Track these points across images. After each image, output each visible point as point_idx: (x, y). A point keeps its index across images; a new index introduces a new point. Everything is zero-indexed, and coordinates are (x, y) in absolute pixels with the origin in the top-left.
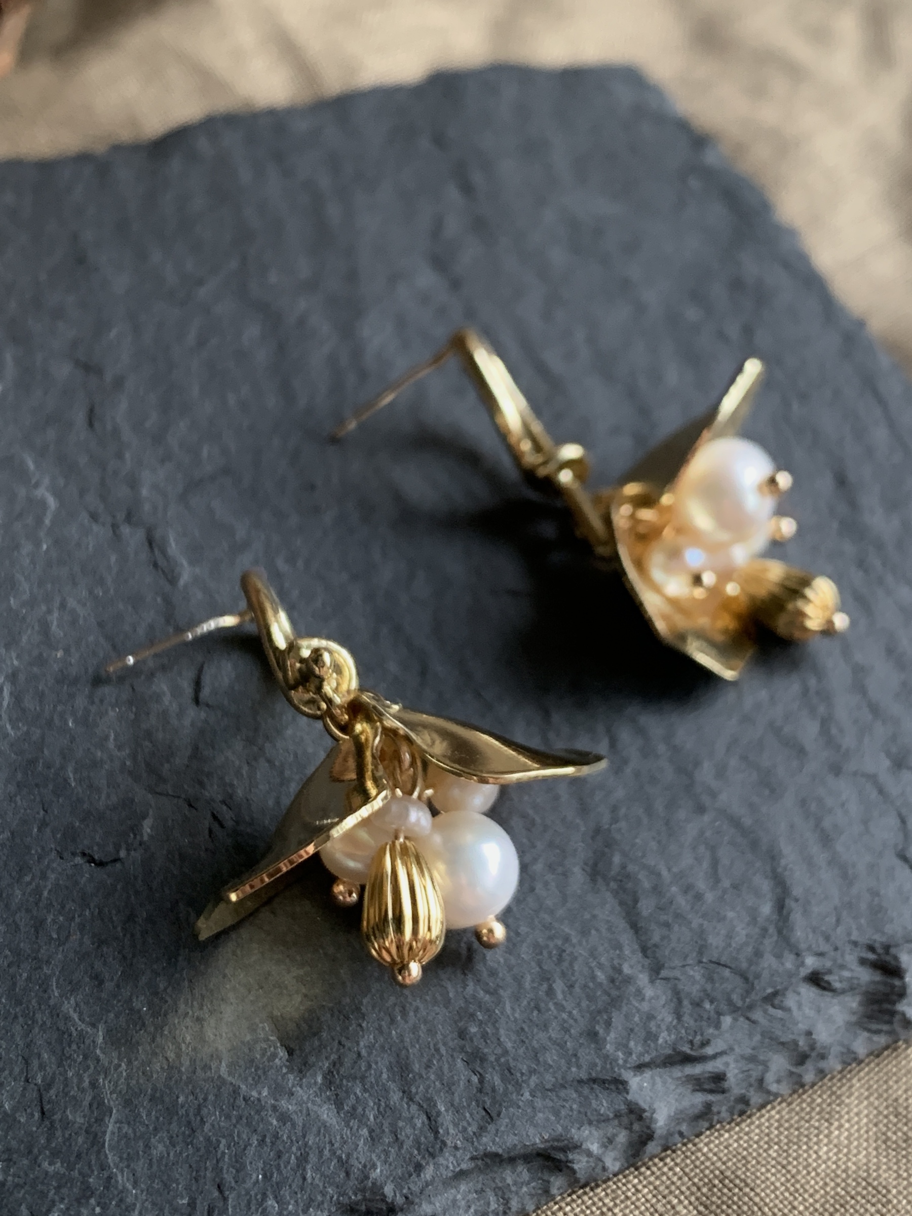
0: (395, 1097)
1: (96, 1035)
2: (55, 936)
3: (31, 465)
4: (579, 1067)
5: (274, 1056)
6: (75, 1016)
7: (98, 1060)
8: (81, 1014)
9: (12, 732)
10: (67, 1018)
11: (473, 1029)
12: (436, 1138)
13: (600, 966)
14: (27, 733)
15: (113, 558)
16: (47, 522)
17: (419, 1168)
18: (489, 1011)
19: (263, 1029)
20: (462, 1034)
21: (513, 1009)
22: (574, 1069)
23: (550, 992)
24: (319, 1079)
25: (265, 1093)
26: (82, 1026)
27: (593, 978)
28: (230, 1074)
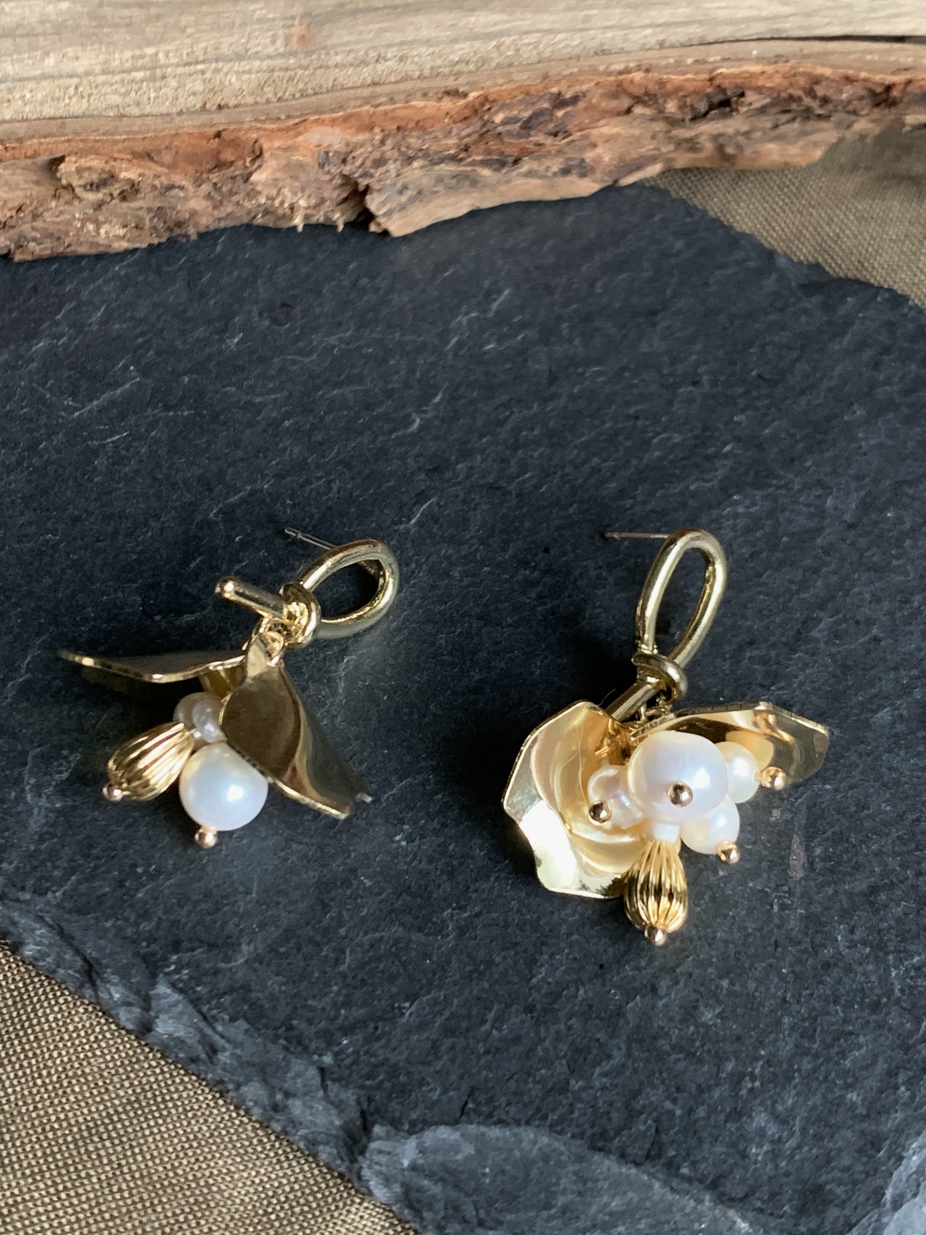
3: (437, 399)
4: (148, 946)
9: (211, 515)
11: (139, 870)
14: (216, 523)
15: (392, 483)
16: (393, 436)
17: (23, 889)
18: (158, 872)
21: (169, 887)
22: (144, 944)
24: (58, 805)
25: (32, 781)
28: (35, 757)
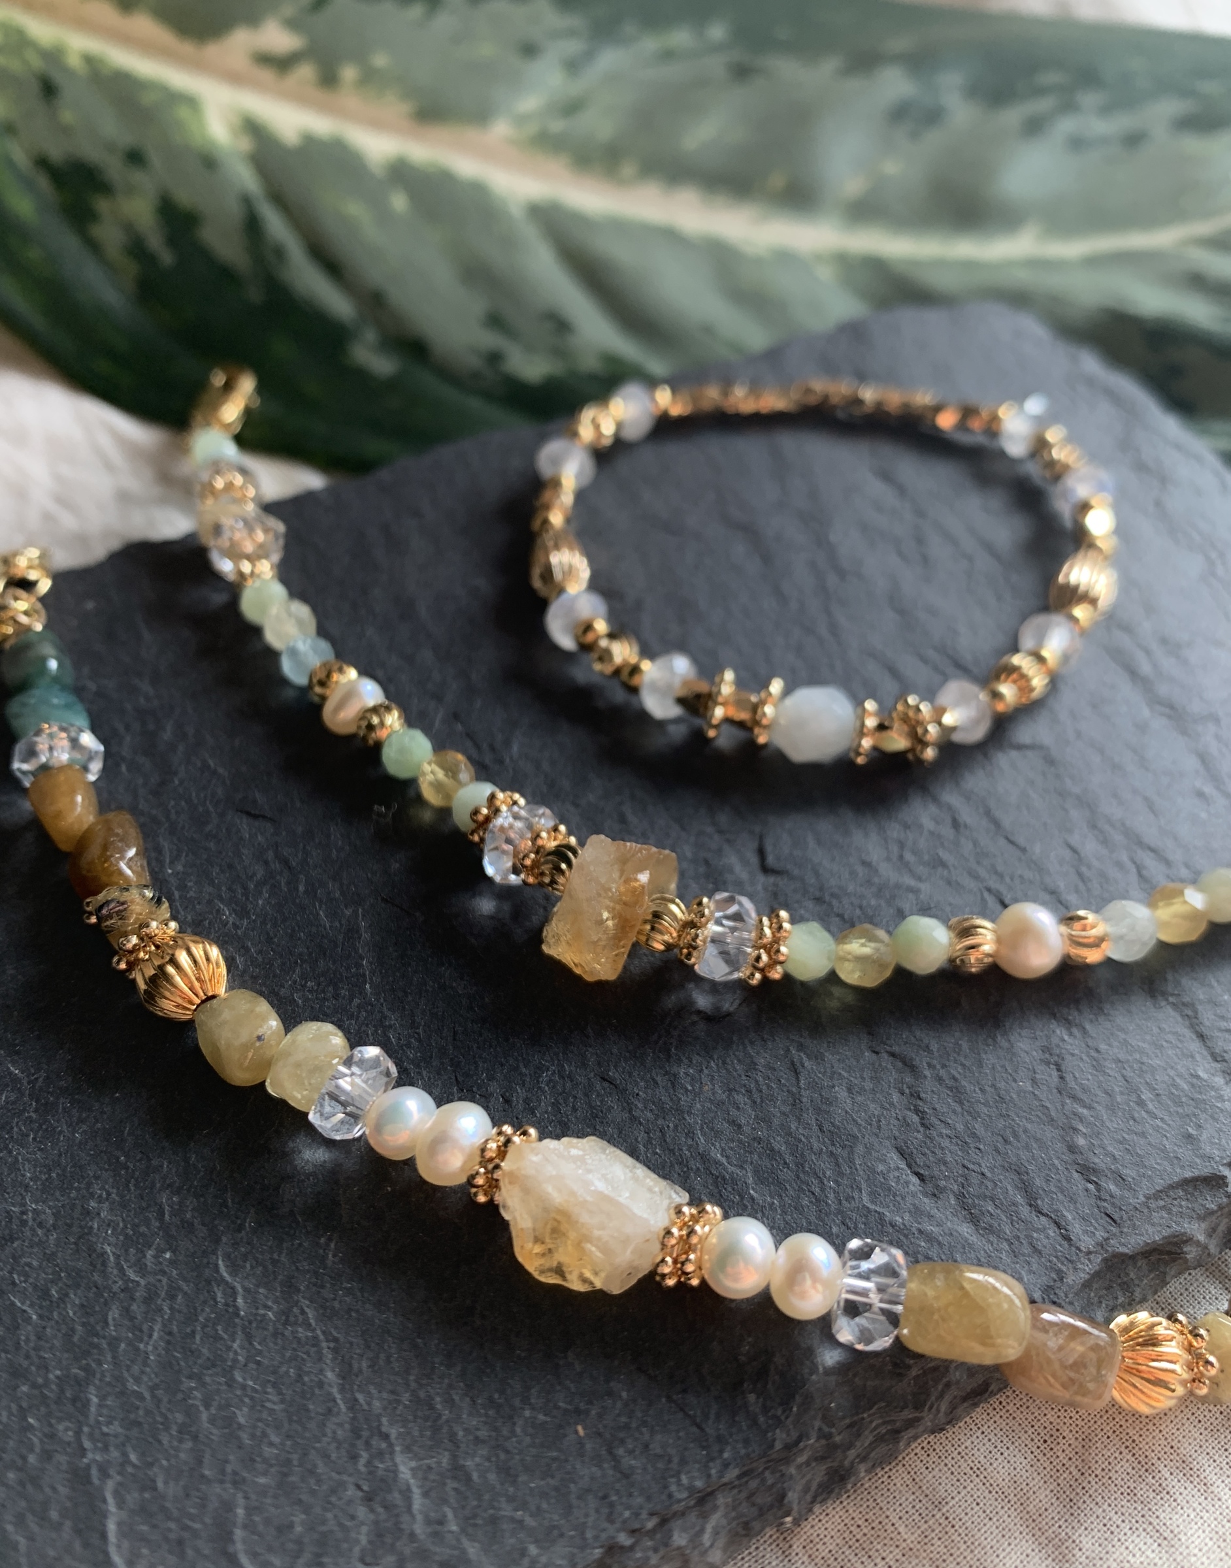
0: (1025, 1211)
1: (745, 1176)
2: (690, 1088)
5: (907, 1183)
6: (724, 1160)
7: (753, 1199)
8: (727, 1157)
10: (717, 1162)
12: (1071, 1245)
13: (1180, 1076)
19: (892, 1159)
20: (1072, 1149)
23: (1141, 1103)
26: (731, 1169)
27: (1176, 1086)
